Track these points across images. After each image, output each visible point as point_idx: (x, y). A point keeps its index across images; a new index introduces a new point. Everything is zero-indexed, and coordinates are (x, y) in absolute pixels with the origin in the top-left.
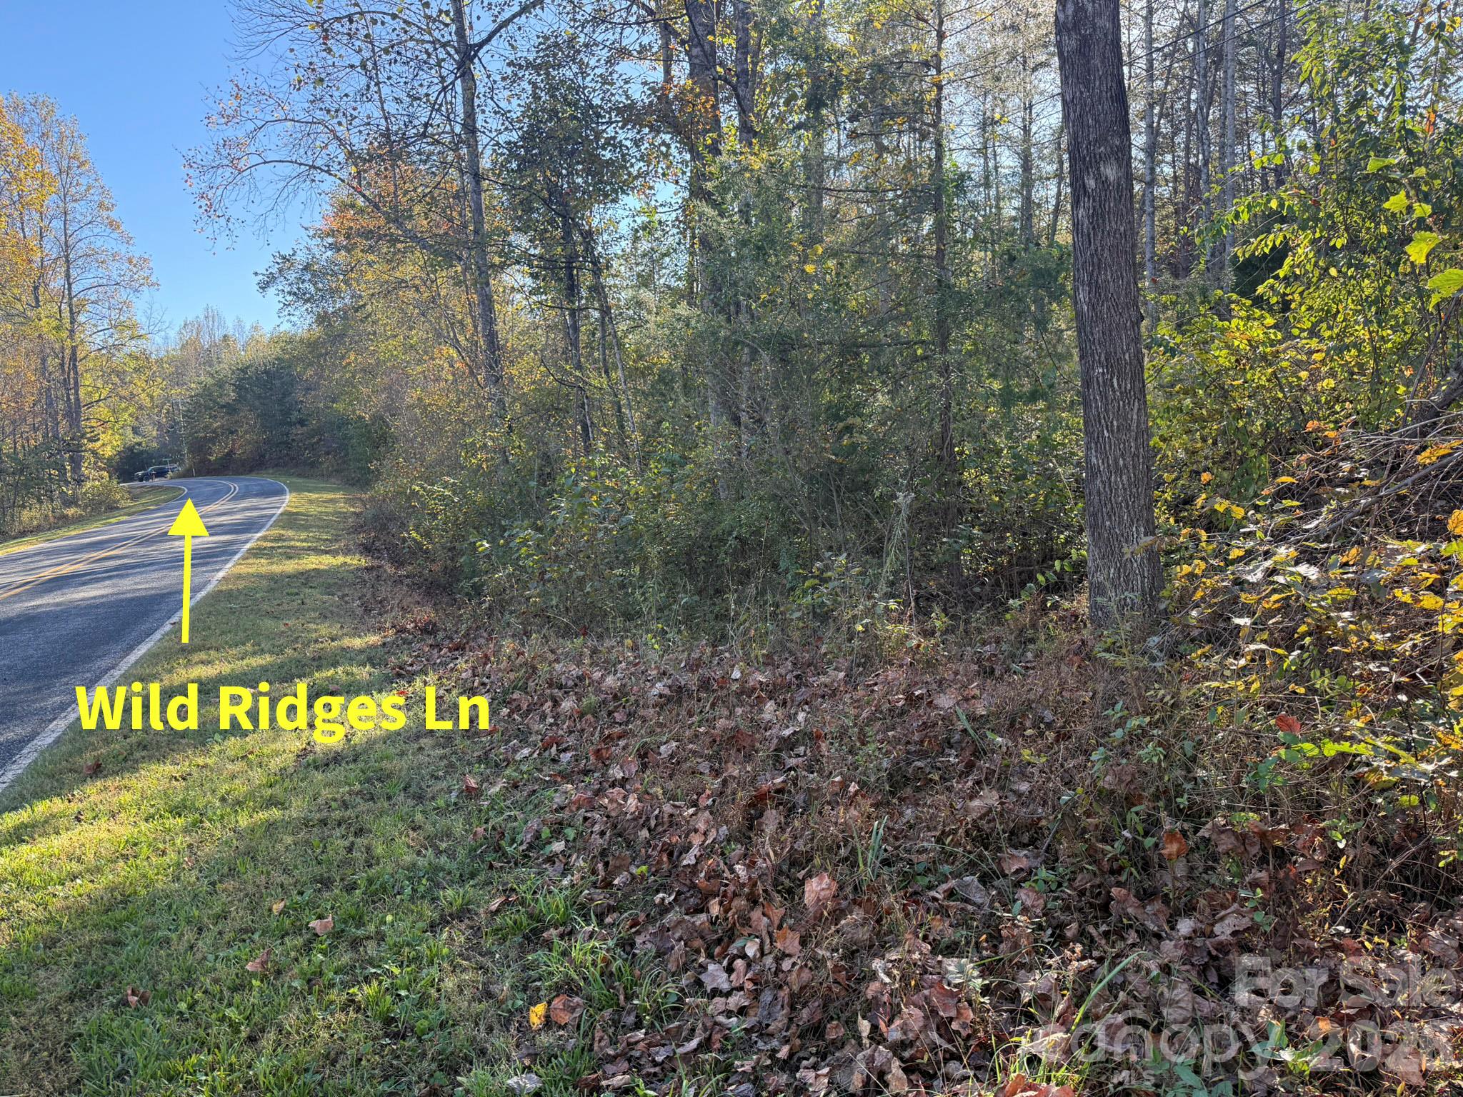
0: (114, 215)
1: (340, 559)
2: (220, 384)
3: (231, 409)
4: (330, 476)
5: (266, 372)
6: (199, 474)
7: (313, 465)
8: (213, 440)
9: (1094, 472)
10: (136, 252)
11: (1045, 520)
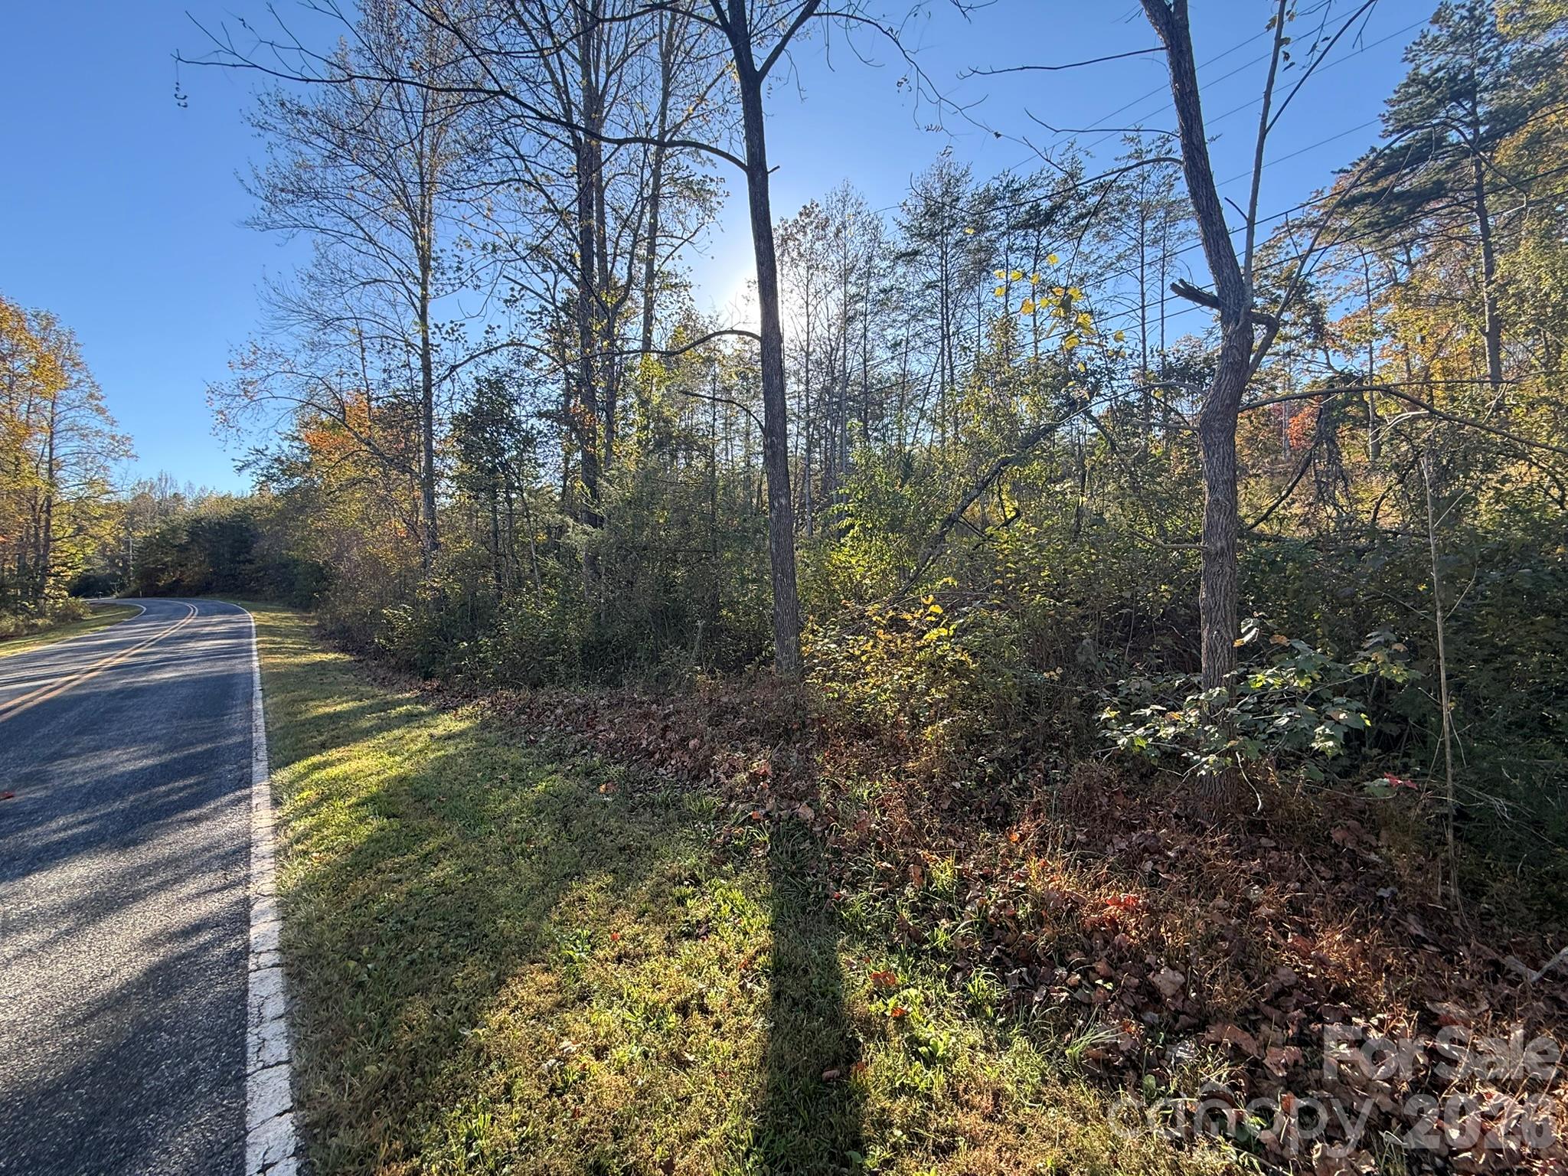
0: (102, 404)
1: (331, 656)
2: (174, 530)
3: (183, 549)
4: (272, 600)
5: (219, 524)
6: (145, 595)
7: (256, 592)
8: (162, 571)
9: (777, 614)
10: (119, 433)
11: (759, 636)
